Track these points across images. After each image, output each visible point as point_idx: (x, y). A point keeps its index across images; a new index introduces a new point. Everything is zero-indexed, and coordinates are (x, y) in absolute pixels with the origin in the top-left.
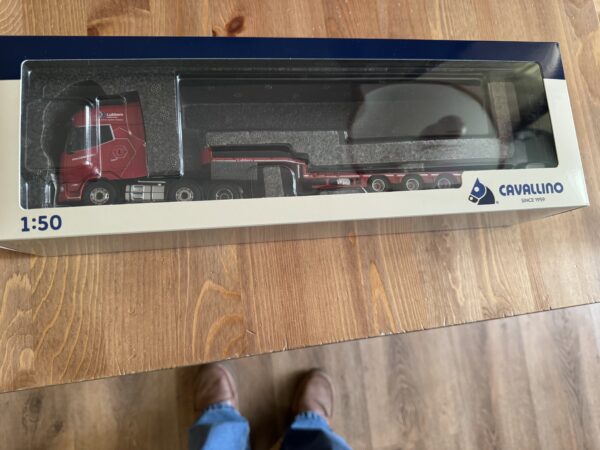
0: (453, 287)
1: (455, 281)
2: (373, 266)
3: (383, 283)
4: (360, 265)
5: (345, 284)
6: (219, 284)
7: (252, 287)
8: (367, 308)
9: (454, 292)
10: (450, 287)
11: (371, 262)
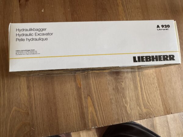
0: (126, 105)
1: (126, 102)
2: (89, 97)
3: (94, 105)
4: (83, 97)
5: (76, 106)
6: (19, 108)
7: (34, 109)
8: (86, 116)
9: (126, 107)
10: (124, 105)
11: (88, 95)
